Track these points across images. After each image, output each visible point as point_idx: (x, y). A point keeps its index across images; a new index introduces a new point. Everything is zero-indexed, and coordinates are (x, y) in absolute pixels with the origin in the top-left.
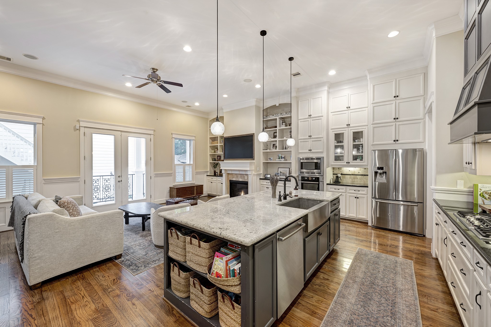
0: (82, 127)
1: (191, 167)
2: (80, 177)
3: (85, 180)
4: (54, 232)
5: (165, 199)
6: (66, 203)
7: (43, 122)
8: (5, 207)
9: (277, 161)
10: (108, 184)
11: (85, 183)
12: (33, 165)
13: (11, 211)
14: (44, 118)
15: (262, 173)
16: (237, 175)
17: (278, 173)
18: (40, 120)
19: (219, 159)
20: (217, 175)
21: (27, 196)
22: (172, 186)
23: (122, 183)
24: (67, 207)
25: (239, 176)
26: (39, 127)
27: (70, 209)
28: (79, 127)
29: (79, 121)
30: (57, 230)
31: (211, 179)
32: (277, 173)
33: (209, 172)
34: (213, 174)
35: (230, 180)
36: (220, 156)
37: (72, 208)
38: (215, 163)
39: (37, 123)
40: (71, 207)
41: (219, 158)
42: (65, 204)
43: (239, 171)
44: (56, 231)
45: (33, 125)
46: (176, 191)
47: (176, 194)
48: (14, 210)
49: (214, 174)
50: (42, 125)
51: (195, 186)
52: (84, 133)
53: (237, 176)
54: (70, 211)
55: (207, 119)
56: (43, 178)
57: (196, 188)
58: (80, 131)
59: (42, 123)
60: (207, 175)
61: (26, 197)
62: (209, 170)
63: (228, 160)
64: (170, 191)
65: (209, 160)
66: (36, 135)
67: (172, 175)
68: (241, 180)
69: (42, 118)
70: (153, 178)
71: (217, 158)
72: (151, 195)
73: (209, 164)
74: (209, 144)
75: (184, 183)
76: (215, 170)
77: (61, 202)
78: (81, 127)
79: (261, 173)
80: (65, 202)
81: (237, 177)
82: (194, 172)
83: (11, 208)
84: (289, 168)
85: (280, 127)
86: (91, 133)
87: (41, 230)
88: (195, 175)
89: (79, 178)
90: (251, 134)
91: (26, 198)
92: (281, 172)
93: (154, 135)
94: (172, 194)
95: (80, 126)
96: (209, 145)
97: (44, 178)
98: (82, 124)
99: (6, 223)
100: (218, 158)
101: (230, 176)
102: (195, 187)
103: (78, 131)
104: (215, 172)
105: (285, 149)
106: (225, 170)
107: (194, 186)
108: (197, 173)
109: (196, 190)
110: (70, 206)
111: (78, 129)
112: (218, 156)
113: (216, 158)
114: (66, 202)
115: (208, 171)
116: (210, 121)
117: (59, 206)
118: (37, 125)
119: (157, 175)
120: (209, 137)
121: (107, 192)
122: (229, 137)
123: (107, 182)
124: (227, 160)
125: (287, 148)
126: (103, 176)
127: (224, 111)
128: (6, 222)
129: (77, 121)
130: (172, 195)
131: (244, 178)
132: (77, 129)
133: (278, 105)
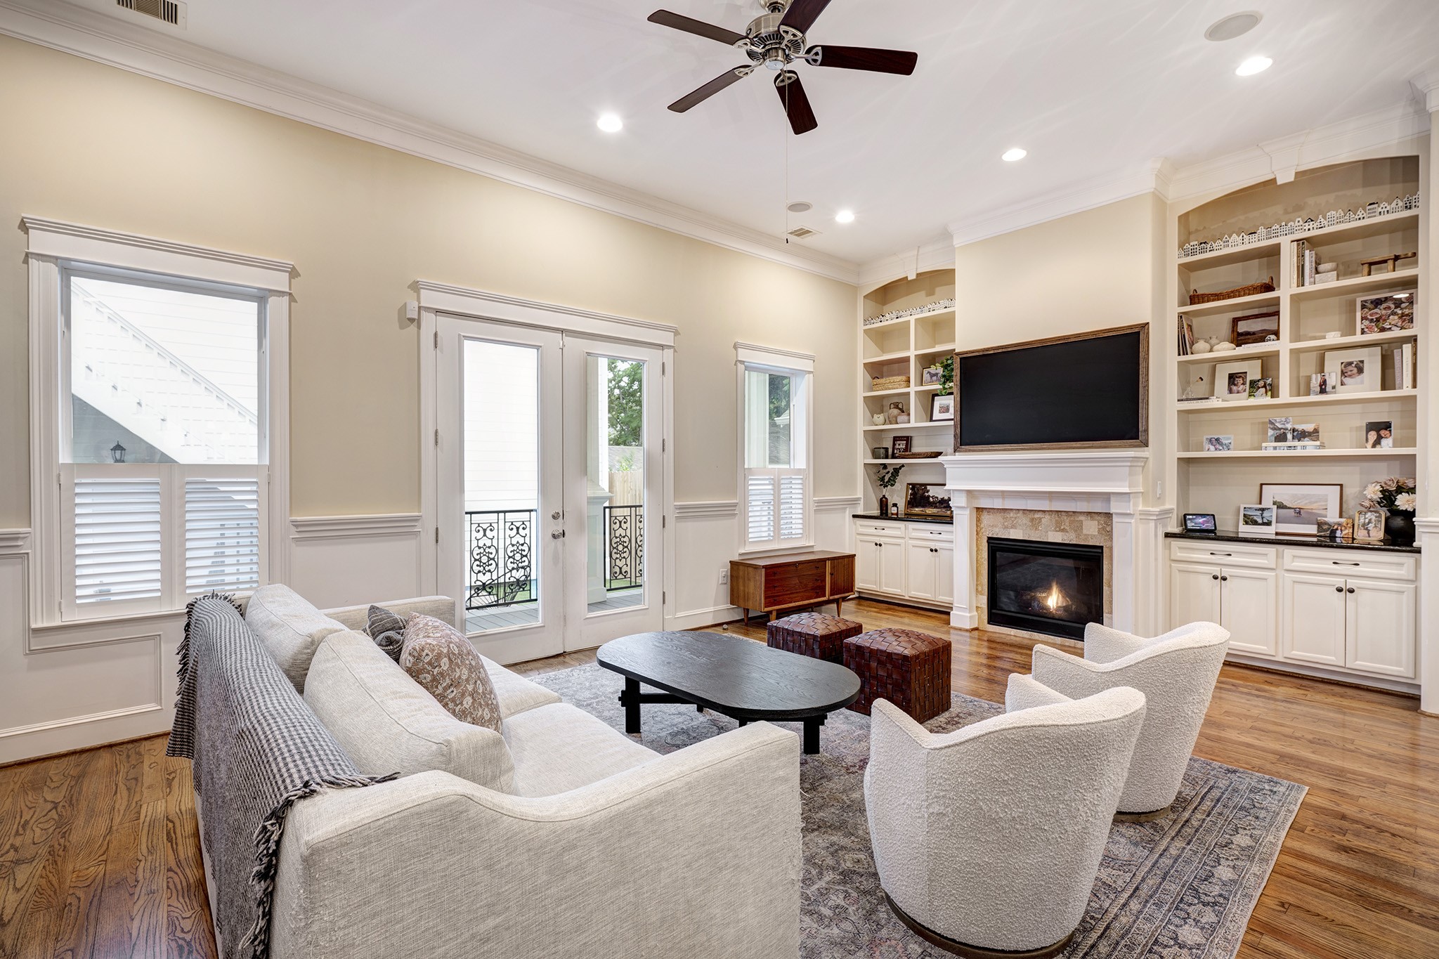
0: (428, 309)
1: (800, 481)
2: (420, 514)
3: (437, 529)
4: (473, 937)
5: (712, 609)
6: (445, 660)
7: (290, 290)
8: (159, 635)
9: (1270, 453)
10: (488, 543)
11: (437, 541)
12: (256, 462)
13: (181, 670)
14: (293, 273)
15: (1174, 506)
16: (1031, 516)
17: (1263, 510)
18: (279, 281)
19: (906, 450)
20: (897, 514)
21: (243, 602)
22: (736, 558)
23: (564, 544)
24: (448, 681)
25: (1046, 519)
26: (278, 306)
27: (463, 695)
28: (417, 310)
29: (415, 287)
30: (491, 922)
31: (873, 531)
32: (1260, 509)
33: (862, 502)
34: (876, 512)
35: (989, 538)
36: (908, 437)
37: (470, 688)
38: (885, 466)
39: (270, 291)
40: (467, 680)
41: (902, 445)
42: (442, 665)
43: (1050, 500)
44: (482, 928)
45: (256, 304)
46: (763, 579)
47: (765, 591)
48: (194, 677)
49: (881, 510)
50: (286, 298)
51: (828, 559)
52: (436, 335)
53: (1032, 520)
54: (461, 703)
55: (853, 289)
56: (291, 515)
57: (833, 567)
58: (419, 327)
59: (287, 290)
60: (854, 516)
61: (240, 606)
62: (860, 494)
63: (982, 451)
64: (732, 576)
65: (862, 456)
66: (267, 342)
67: (732, 511)
68: (1055, 537)
69: (290, 273)
70: (670, 522)
71: (894, 445)
72: (664, 593)
73: (860, 471)
74: (860, 387)
75: (777, 547)
76: (884, 496)
77: (424, 654)
78: (423, 313)
79: (1167, 506)
80: (439, 656)
81: (1035, 524)
82: (812, 503)
83: (179, 657)
84: (1341, 485)
85: (1301, 283)
86: (459, 335)
87: (394, 940)
88: (812, 512)
89: (416, 519)
90: (1131, 327)
91: (241, 610)
92: (1280, 506)
93: (675, 351)
94: (742, 588)
95: (419, 308)
96: (861, 393)
97: (294, 518)
98: (430, 299)
99: (161, 703)
100: (897, 446)
101: (987, 519)
102: (828, 564)
103: (413, 327)
104: (883, 503)
105: (1323, 391)
106: (970, 493)
107: (824, 560)
108: (823, 507)
109: (832, 574)
110: (460, 677)
111: (411, 320)
112: (896, 439)
113: (889, 444)
114: (445, 651)
115: (858, 499)
116: (864, 297)
117: (411, 675)
118: (272, 301)
119: (686, 513)
120: (861, 360)
121: (484, 574)
122: (988, 349)
123: (485, 535)
124: (970, 451)
125: (1334, 387)
126: (505, 512)
127: (957, 242)
128: (161, 699)
129: (409, 287)
130: (742, 594)
131: (1078, 528)
132: (409, 319)
133: (1292, 179)
